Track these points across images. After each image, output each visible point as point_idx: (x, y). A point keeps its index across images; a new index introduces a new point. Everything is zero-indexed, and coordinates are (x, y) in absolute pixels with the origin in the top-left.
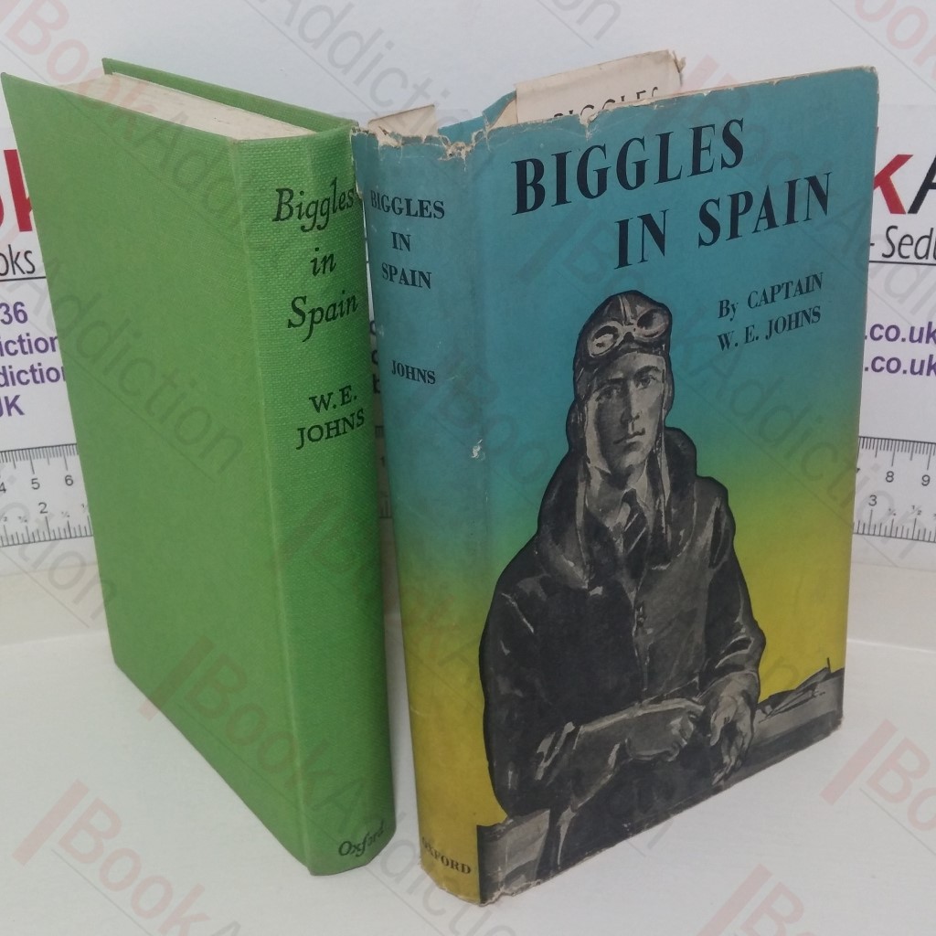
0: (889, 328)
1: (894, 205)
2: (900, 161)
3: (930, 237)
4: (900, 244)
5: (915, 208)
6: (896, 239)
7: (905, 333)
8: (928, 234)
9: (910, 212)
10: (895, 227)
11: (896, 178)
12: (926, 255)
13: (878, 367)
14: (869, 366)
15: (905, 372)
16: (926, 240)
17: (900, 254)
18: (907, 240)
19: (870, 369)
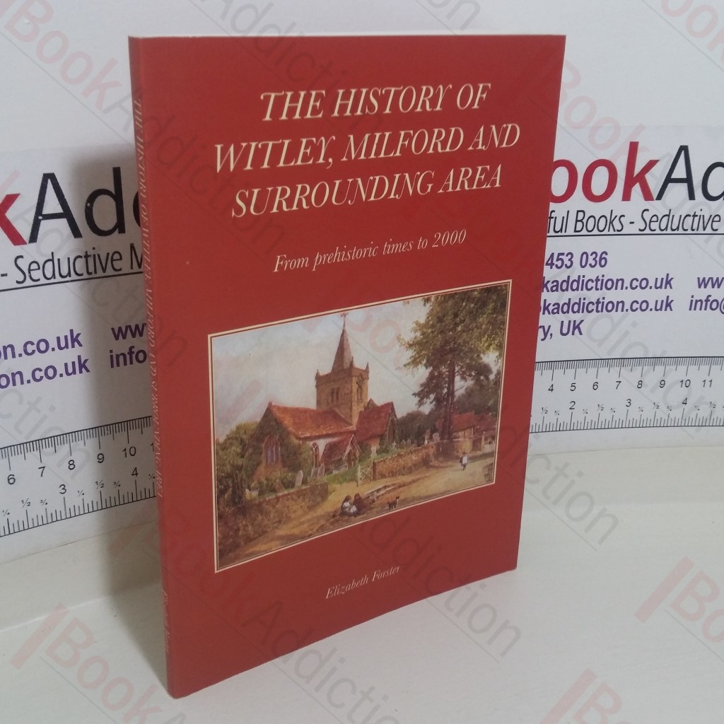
0: (642, 280)
1: (647, 195)
2: (651, 164)
3: (668, 216)
4: (651, 221)
5: (660, 197)
6: (647, 218)
7: (652, 283)
8: (668, 214)
9: (657, 199)
10: (648, 210)
11: (648, 176)
12: (666, 228)
13: (634, 308)
14: (629, 308)
15: (651, 310)
16: (667, 217)
17: (650, 228)
18: (654, 219)
19: (629, 310)
